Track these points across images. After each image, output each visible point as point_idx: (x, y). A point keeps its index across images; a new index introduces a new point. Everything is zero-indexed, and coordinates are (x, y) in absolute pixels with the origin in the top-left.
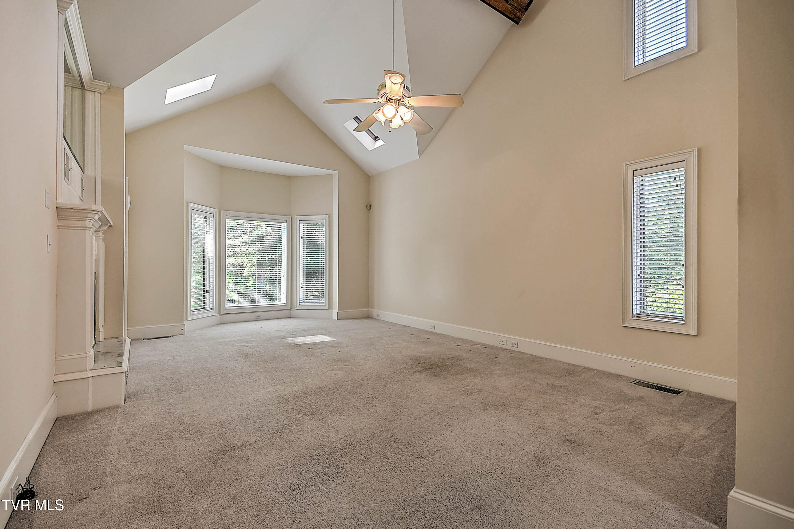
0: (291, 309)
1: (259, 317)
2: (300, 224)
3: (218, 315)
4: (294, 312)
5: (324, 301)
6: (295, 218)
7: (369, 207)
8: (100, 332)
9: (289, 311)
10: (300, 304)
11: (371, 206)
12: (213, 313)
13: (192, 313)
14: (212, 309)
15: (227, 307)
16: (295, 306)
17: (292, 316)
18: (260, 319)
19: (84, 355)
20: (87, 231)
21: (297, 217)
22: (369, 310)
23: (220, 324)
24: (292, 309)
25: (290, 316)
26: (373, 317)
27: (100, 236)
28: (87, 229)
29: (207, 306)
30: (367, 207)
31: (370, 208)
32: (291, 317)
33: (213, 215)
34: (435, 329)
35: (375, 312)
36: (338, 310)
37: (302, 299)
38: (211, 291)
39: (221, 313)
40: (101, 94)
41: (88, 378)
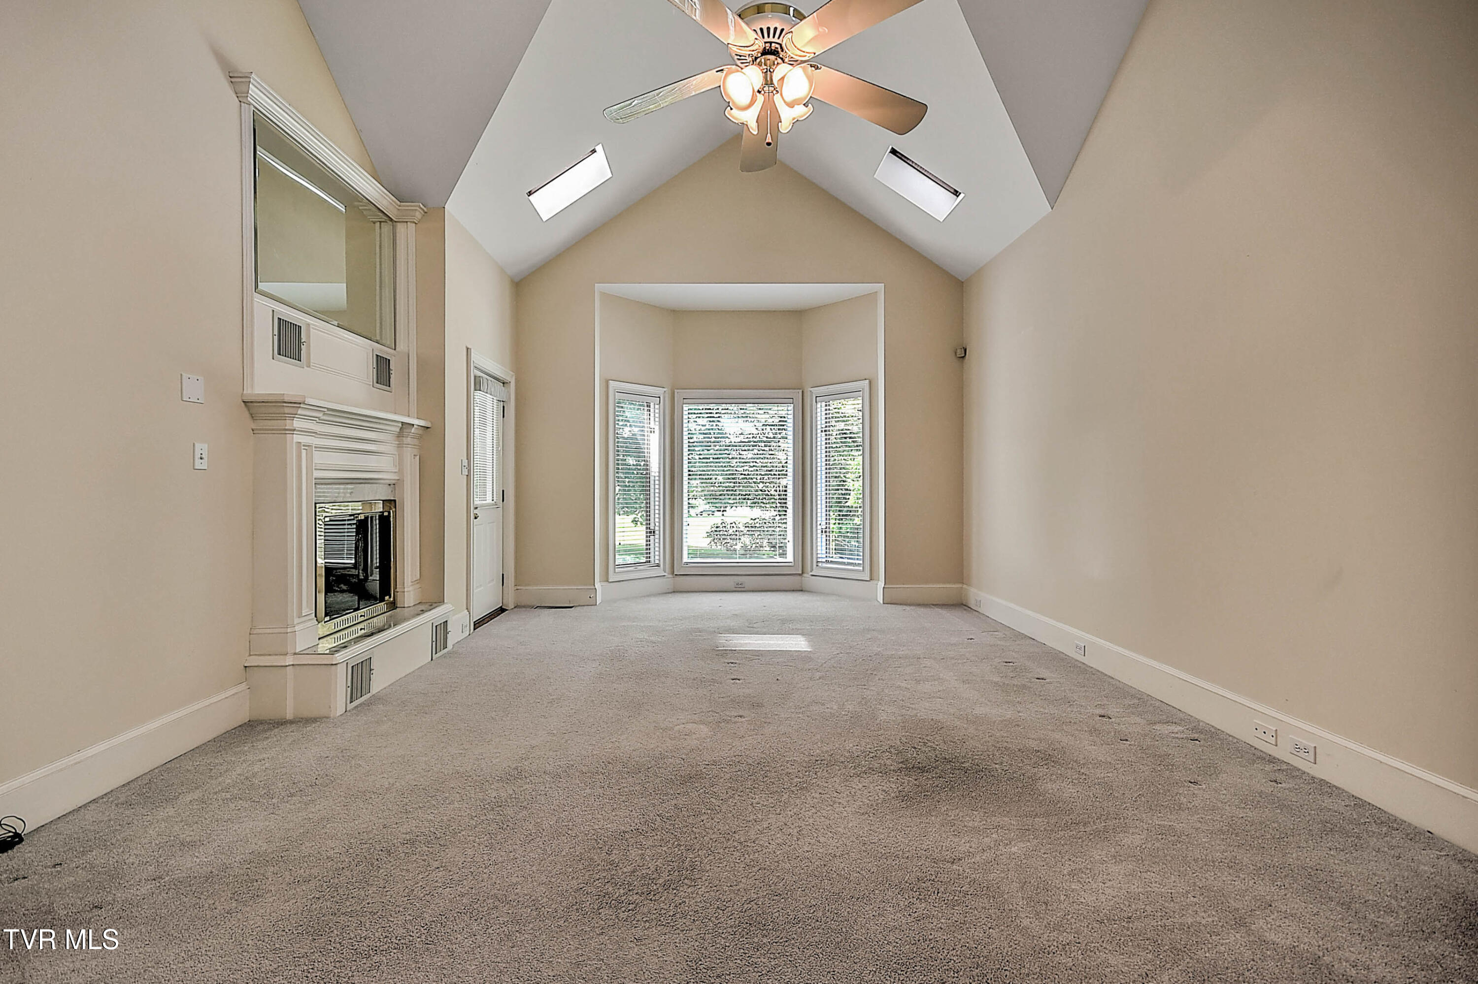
0: (802, 573)
1: (740, 586)
2: (819, 406)
3: (670, 576)
4: (808, 580)
5: (861, 562)
6: (809, 393)
7: (960, 353)
8: (404, 592)
9: (799, 578)
10: (820, 564)
11: (965, 350)
12: (659, 572)
13: (616, 570)
14: (658, 565)
15: (687, 563)
16: (809, 569)
17: (804, 589)
18: (743, 589)
19: (282, 630)
20: (288, 435)
21: (812, 389)
22: (962, 588)
23: (674, 592)
24: (805, 575)
25: (801, 589)
26: (970, 606)
27: (403, 444)
28: (287, 432)
29: (652, 559)
30: (956, 353)
31: (963, 355)
32: (802, 591)
33: (658, 399)
34: (1084, 655)
35: (975, 594)
36: (885, 584)
37: (824, 556)
38: (657, 532)
39: (675, 573)
40: (416, 223)
41: (287, 666)
